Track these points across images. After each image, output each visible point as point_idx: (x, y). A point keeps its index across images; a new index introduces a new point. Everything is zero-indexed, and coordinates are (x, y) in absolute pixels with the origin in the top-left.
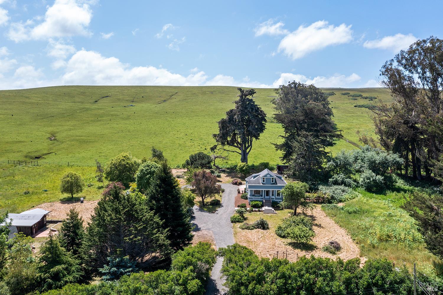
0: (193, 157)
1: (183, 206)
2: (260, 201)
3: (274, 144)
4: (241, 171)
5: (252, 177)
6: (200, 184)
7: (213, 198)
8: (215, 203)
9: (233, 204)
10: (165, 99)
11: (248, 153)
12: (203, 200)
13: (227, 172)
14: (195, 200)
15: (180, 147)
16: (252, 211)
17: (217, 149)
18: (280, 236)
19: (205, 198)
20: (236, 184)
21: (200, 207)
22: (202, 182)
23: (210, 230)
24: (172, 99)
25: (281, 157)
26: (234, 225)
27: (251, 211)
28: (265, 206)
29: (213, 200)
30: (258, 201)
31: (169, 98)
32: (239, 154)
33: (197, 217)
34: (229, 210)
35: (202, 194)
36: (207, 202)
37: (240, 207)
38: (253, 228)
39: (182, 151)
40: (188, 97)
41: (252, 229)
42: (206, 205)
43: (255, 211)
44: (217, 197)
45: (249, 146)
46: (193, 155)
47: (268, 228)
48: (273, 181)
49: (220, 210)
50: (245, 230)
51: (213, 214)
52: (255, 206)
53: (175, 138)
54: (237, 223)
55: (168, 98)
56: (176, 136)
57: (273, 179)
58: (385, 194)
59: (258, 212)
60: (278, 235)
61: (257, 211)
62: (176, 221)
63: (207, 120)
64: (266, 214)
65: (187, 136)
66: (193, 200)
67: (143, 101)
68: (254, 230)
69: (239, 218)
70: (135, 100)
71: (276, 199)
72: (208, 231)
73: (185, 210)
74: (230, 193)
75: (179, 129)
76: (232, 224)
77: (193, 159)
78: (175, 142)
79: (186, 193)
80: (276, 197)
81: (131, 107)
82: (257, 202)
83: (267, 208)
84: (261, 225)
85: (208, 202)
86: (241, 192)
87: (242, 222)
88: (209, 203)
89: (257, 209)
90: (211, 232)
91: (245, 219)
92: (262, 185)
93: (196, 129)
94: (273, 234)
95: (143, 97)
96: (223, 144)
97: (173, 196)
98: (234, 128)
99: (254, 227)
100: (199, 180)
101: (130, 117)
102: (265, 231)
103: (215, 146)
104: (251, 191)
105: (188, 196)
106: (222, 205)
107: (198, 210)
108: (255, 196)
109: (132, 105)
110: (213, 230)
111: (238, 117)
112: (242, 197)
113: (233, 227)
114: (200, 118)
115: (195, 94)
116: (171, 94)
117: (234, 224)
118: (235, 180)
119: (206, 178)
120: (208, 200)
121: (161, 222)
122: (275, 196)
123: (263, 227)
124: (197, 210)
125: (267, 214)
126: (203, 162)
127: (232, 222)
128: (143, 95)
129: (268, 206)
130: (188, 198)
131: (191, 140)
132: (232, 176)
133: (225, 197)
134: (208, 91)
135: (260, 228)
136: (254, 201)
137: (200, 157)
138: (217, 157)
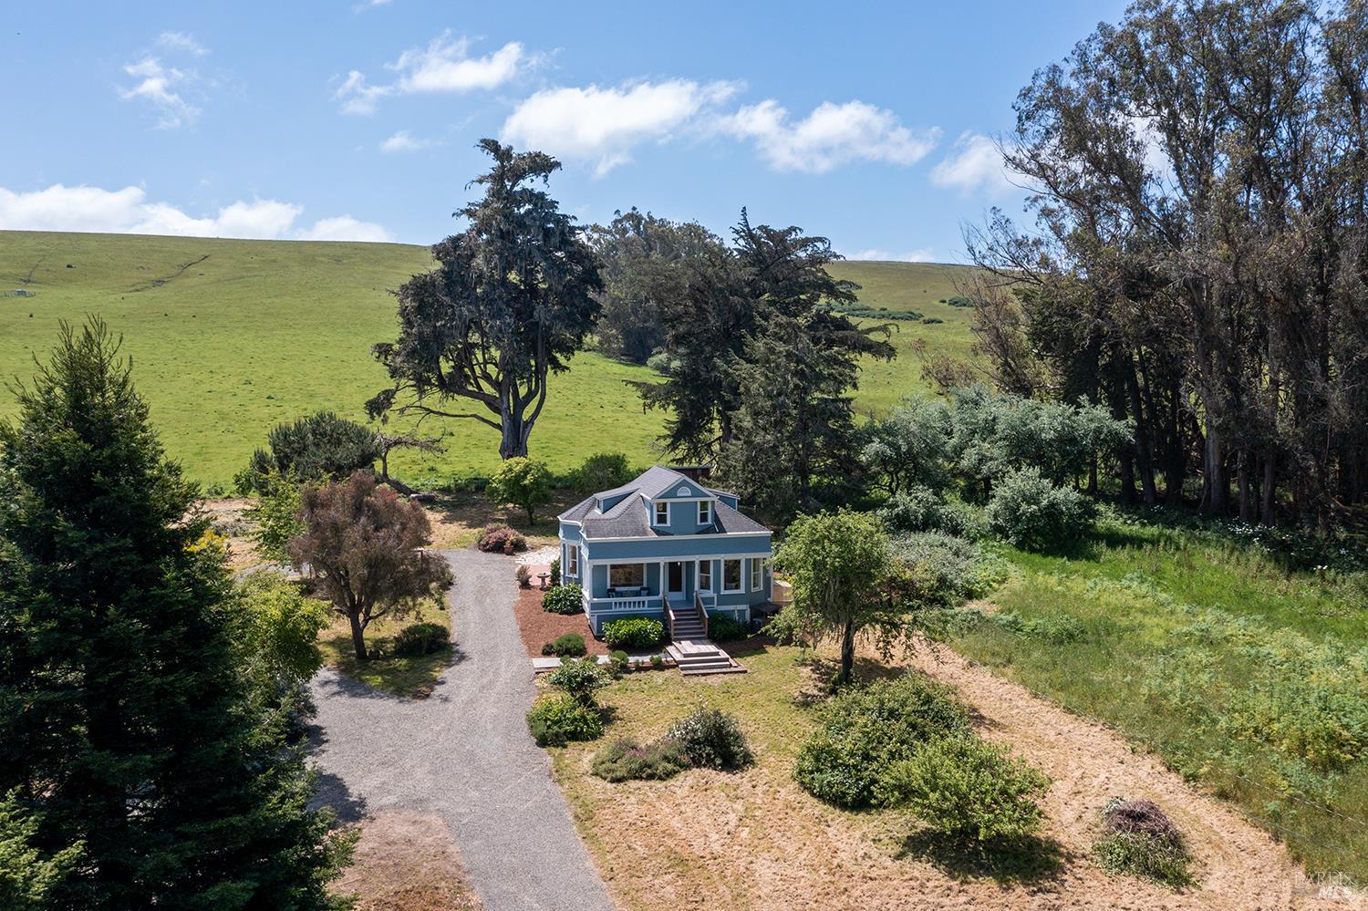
0: (286, 436)
1: (249, 685)
2: (651, 617)
3: (634, 384)
4: (512, 495)
5: (591, 507)
6: (338, 549)
7: (410, 621)
8: (425, 644)
9: (517, 643)
10: (160, 276)
11: (531, 422)
12: (358, 631)
13: (444, 505)
14: (321, 632)
15: (225, 423)
16: (625, 669)
17: (394, 407)
18: (837, 800)
19: (366, 621)
20: (498, 547)
21: (344, 668)
22: (353, 534)
23: (425, 811)
24: (187, 277)
25: (665, 437)
26: (558, 759)
27: (619, 671)
28: (679, 640)
29: (412, 631)
30: (641, 617)
31: (179, 274)
32: (489, 428)
33: (331, 732)
34: (505, 676)
35: (352, 600)
36: (380, 643)
37: (560, 654)
38: (670, 767)
39: (231, 437)
40: (248, 270)
41: (669, 775)
42: (375, 655)
43: (639, 668)
44: (428, 611)
45: (531, 395)
46: (289, 429)
47: (748, 760)
48: (704, 518)
49: (451, 676)
50: (633, 784)
51: (420, 703)
52: (632, 644)
53: (200, 392)
54: (571, 744)
55: (174, 272)
56: (206, 387)
57: (704, 505)
58: (1093, 557)
59: (655, 674)
60: (820, 796)
61: (646, 669)
62: (198, 827)
63: (326, 339)
64: (696, 679)
65: (250, 387)
66: (314, 635)
67: (70, 281)
68: (681, 777)
69: (577, 713)
70: (36, 275)
71: (723, 600)
72: (412, 814)
73: (270, 716)
74: (483, 592)
75: (217, 365)
76: (547, 757)
77: (290, 443)
78: (200, 405)
79: (267, 595)
80: (723, 592)
81: (22, 298)
82: (638, 624)
83: (688, 647)
84: (713, 746)
85: (383, 641)
86: (538, 582)
87: (594, 737)
88: (390, 647)
89: (646, 659)
90: (435, 820)
91: (607, 716)
92: (654, 536)
93: (287, 364)
94: (790, 792)
95: (69, 266)
96: (421, 384)
97: (163, 616)
98: (469, 310)
99: (675, 761)
100: (337, 529)
101: (11, 329)
102: (740, 779)
103: (386, 392)
104: (598, 570)
105: (275, 613)
106: (462, 649)
107: (335, 688)
108: (621, 594)
109: (21, 293)
110: (442, 804)
111: (488, 262)
112: (549, 605)
113: (559, 774)
114: (299, 332)
115: (275, 261)
116: (182, 260)
117: (558, 751)
118: (492, 531)
119: (375, 514)
120: (386, 628)
121: (47, 869)
122: (717, 590)
123: (722, 757)
124: (328, 689)
125: (702, 679)
126: (340, 455)
127: (543, 742)
128: (69, 259)
129: (694, 640)
130: (281, 626)
131: (269, 398)
132: (472, 519)
133: (462, 609)
134: (324, 256)
135: (710, 763)
136: (621, 617)
137: (324, 434)
138: (397, 443)
